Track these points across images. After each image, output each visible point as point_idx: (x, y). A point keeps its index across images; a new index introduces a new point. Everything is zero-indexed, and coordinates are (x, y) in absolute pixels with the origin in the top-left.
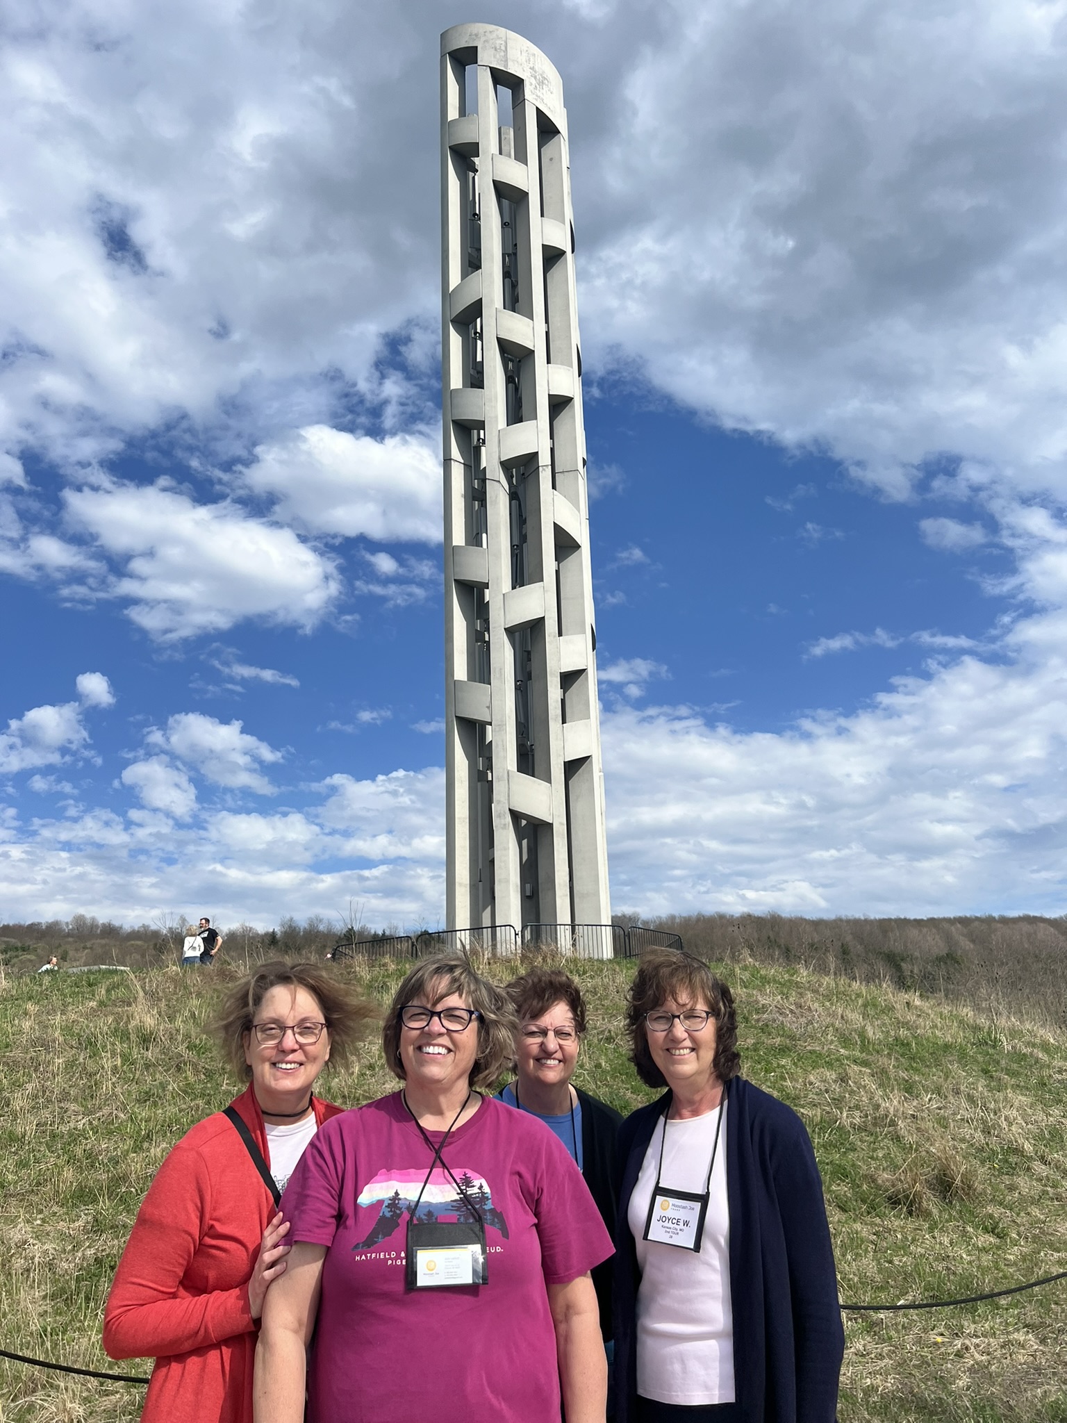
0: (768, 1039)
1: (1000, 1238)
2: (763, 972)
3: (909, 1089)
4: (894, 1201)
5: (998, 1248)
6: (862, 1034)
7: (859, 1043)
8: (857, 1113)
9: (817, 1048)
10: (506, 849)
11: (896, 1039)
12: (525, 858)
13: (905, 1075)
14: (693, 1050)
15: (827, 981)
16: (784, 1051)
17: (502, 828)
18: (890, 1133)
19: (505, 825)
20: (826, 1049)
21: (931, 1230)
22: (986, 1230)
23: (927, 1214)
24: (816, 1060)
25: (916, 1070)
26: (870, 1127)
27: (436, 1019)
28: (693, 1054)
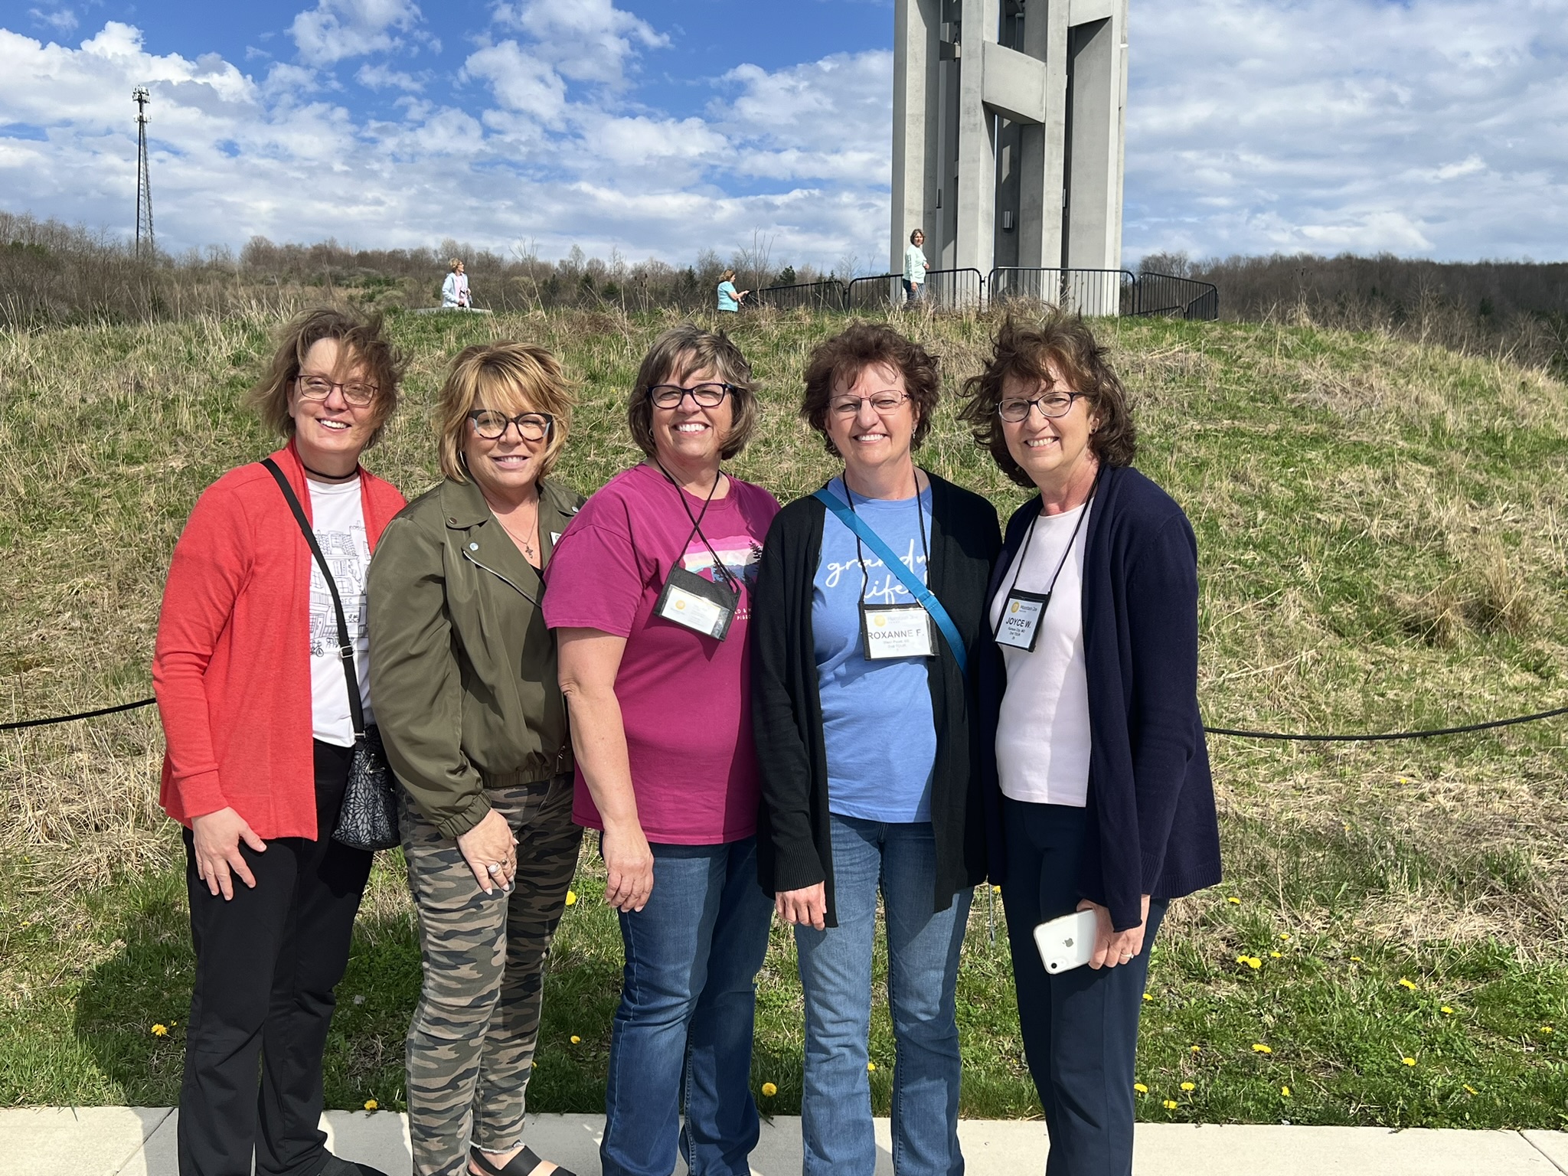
0: (1298, 424)
1: (1543, 678)
2: (1319, 337)
3: (1480, 495)
4: (1412, 628)
5: (1536, 689)
6: (1437, 424)
7: (1429, 434)
8: (1395, 523)
9: (1365, 439)
10: (976, 161)
11: (1488, 431)
12: (1005, 174)
13: (1480, 478)
14: (1056, 439)
15: (1415, 350)
16: (1317, 441)
17: (972, 130)
18: (1433, 548)
19: (975, 125)
20: (1378, 440)
21: (1450, 662)
22: (1526, 667)
23: (1452, 645)
24: (1358, 453)
25: (1502, 472)
26: (1407, 540)
27: (688, 396)
28: (1057, 442)
